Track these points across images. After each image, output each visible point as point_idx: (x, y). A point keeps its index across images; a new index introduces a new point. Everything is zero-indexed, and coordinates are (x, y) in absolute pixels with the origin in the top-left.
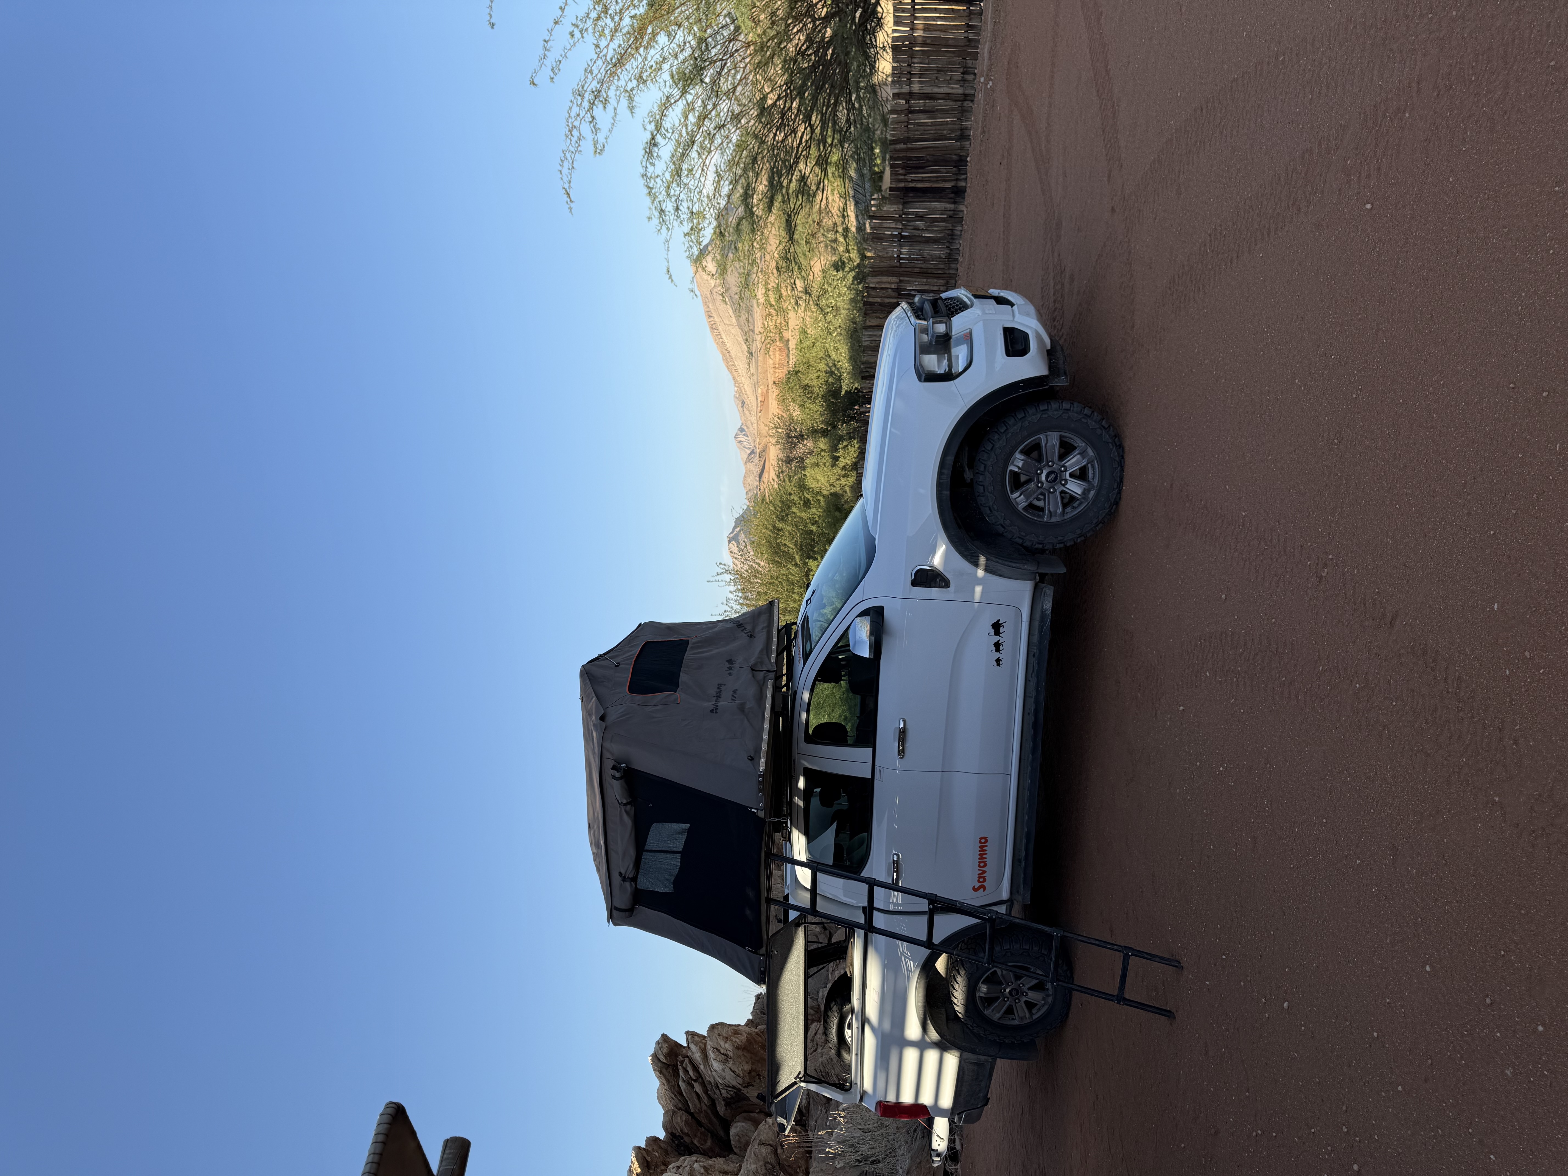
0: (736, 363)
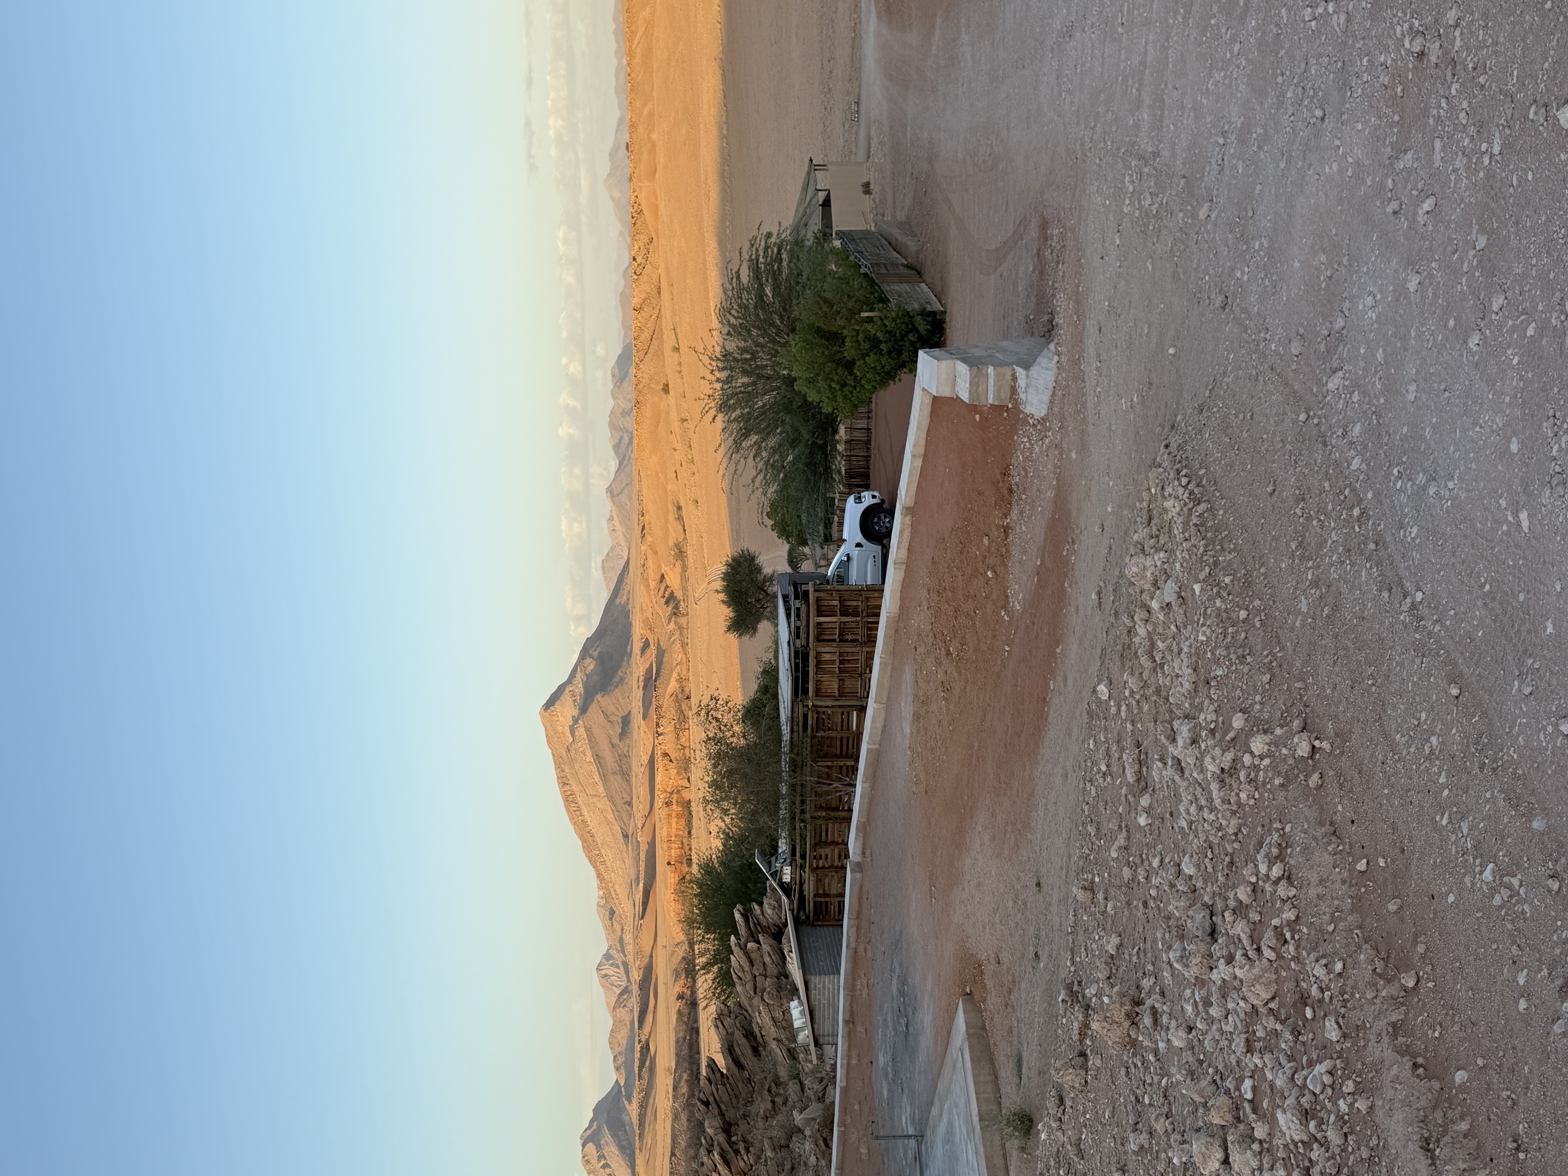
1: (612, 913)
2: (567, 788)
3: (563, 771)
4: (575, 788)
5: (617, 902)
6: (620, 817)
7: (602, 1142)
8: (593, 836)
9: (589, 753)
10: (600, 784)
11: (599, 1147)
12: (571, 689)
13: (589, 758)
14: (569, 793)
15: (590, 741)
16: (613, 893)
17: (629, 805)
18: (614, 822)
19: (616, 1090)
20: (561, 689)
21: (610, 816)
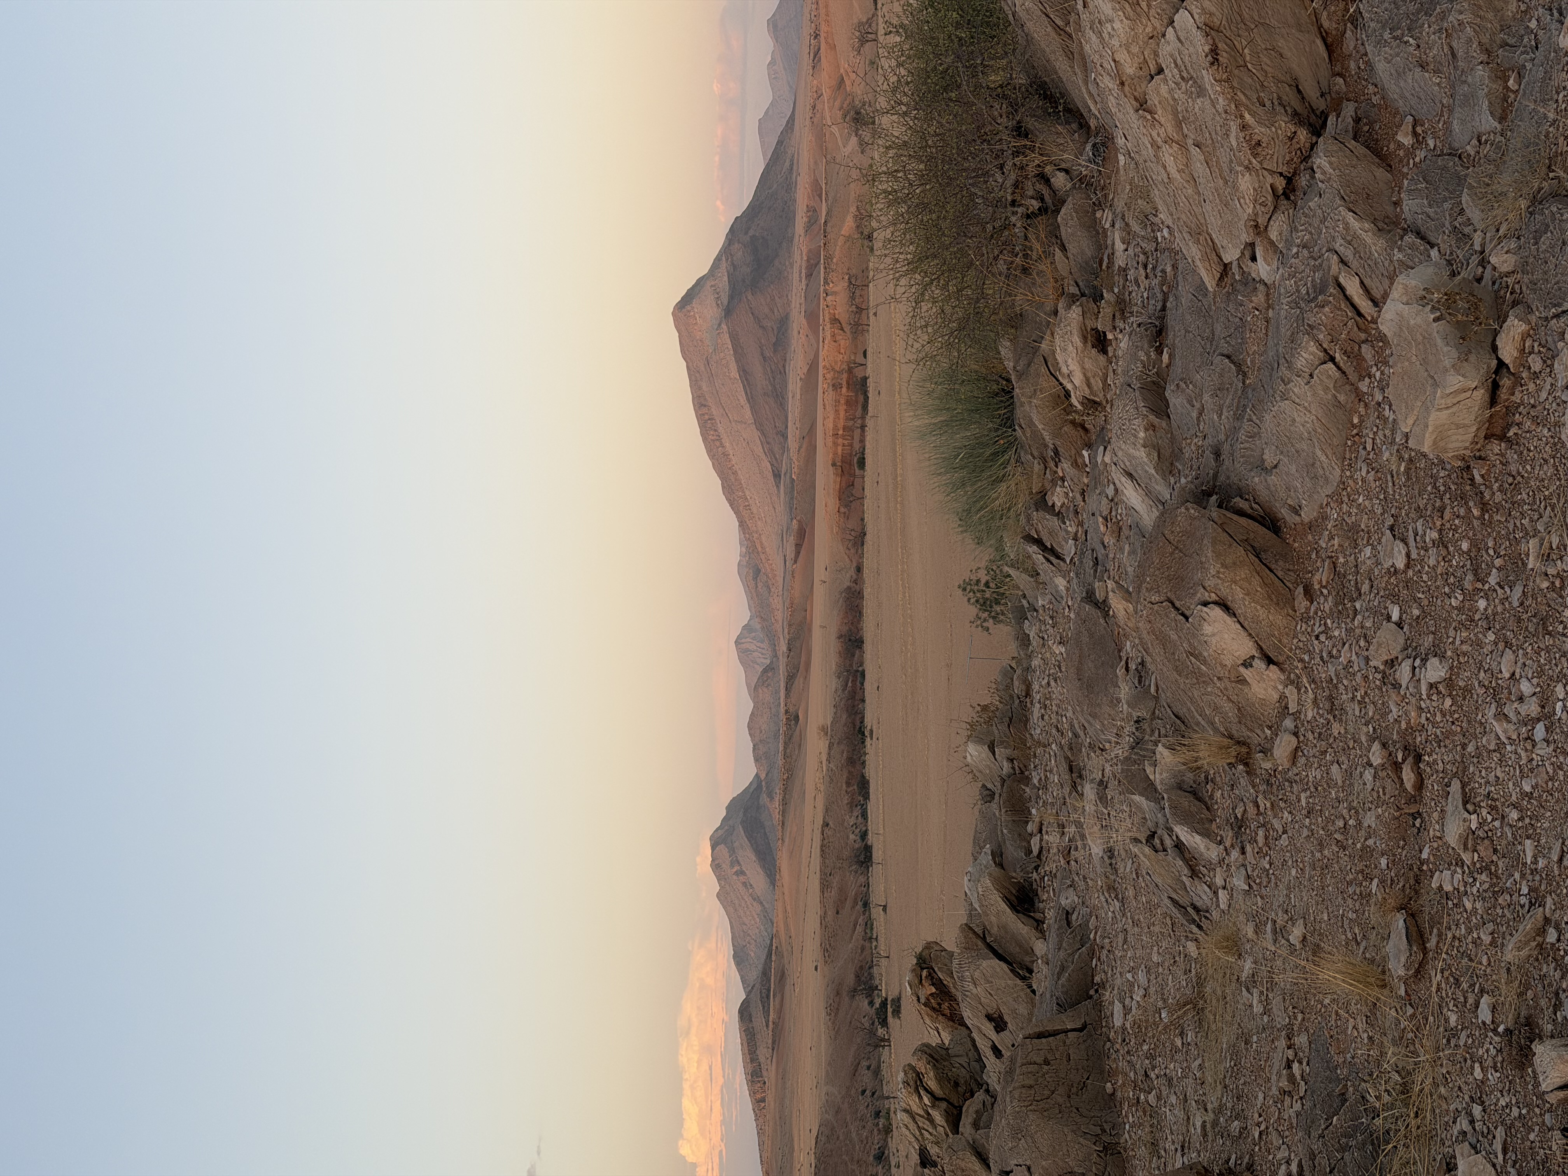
0: (747, 493)
1: (757, 572)
2: (705, 410)
3: (700, 388)
4: (714, 411)
5: (763, 556)
6: (771, 451)
7: (736, 844)
8: (735, 473)
9: (733, 366)
10: (747, 407)
11: (732, 851)
12: (713, 283)
13: (734, 373)
14: (707, 417)
15: (735, 351)
16: (758, 546)
17: (783, 436)
18: (763, 456)
19: (754, 786)
20: (700, 282)
21: (759, 450)
